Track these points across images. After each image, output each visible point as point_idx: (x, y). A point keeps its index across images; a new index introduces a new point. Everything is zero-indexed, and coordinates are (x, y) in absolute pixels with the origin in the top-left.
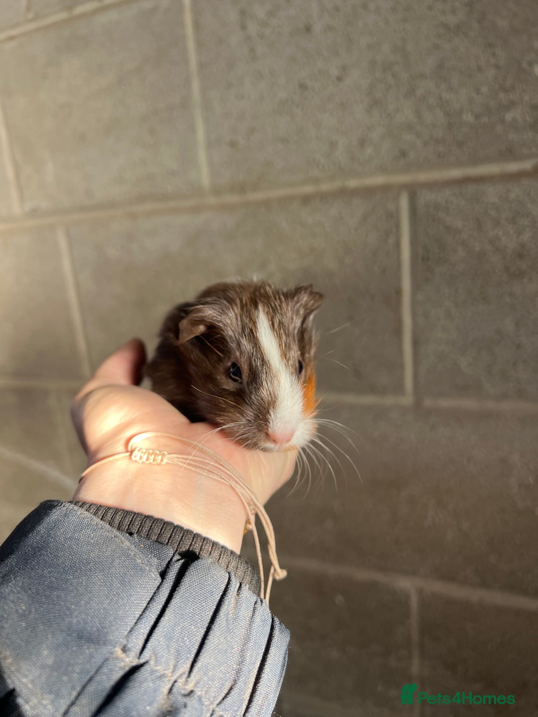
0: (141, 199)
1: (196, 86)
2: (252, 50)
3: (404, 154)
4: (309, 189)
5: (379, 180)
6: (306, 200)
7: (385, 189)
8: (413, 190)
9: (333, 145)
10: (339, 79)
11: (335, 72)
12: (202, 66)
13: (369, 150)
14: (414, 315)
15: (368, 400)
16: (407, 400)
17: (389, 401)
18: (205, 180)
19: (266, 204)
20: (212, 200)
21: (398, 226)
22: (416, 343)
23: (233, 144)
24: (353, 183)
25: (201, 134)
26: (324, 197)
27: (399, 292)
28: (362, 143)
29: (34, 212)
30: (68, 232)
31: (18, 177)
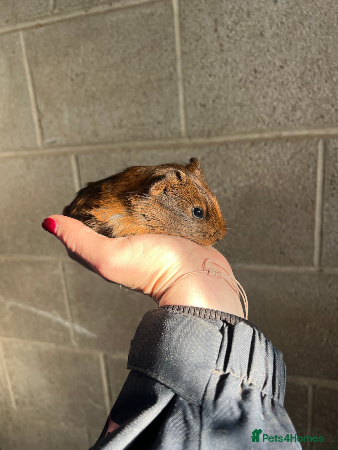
1: (179, 66)
2: (221, 45)
4: (256, 136)
5: (305, 132)
6: (253, 143)
7: (309, 137)
8: (326, 139)
9: (274, 109)
10: (282, 67)
11: (278, 63)
12: (184, 53)
18: (183, 129)
19: (226, 144)
20: (186, 141)
21: (316, 161)
22: (322, 234)
23: (204, 106)
25: (181, 98)
26: (266, 141)
27: (314, 202)
28: (294, 109)
29: (52, 145)
30: (77, 159)
31: (40, 121)
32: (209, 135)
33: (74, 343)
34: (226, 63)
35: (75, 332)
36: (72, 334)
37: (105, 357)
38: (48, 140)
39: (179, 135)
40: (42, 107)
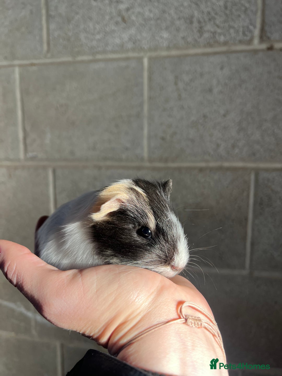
0: (105, 159)
1: (146, 107)
2: (180, 95)
3: (254, 154)
4: (203, 165)
6: (201, 170)
7: (244, 169)
8: (257, 172)
9: (218, 146)
10: (224, 116)
11: (222, 112)
12: (150, 98)
13: (237, 151)
14: (253, 230)
15: (226, 272)
16: (245, 272)
17: (236, 272)
18: (145, 154)
19: (179, 169)
20: (147, 164)
21: (249, 188)
22: (252, 244)
23: (163, 139)
24: (226, 164)
25: (146, 132)
26: (212, 169)
27: (246, 219)
28: (234, 146)
29: (33, 158)
30: (54, 172)
31: (25, 139)
32: (166, 161)
33: (34, 332)
34: (182, 108)
35: (36, 322)
36: (33, 323)
37: (62, 346)
38: (30, 154)
39: (142, 159)
40: (28, 128)
